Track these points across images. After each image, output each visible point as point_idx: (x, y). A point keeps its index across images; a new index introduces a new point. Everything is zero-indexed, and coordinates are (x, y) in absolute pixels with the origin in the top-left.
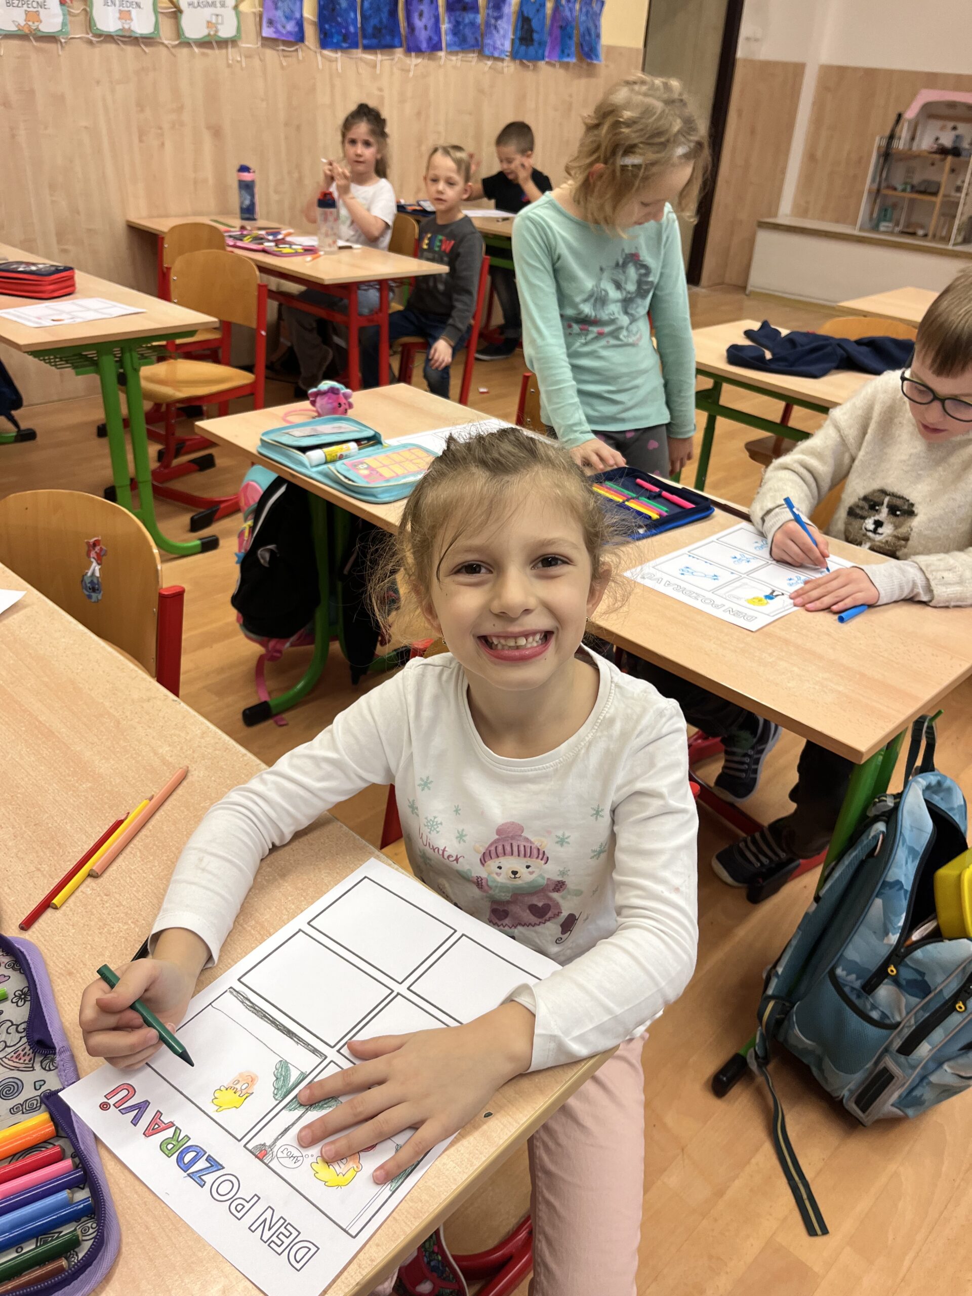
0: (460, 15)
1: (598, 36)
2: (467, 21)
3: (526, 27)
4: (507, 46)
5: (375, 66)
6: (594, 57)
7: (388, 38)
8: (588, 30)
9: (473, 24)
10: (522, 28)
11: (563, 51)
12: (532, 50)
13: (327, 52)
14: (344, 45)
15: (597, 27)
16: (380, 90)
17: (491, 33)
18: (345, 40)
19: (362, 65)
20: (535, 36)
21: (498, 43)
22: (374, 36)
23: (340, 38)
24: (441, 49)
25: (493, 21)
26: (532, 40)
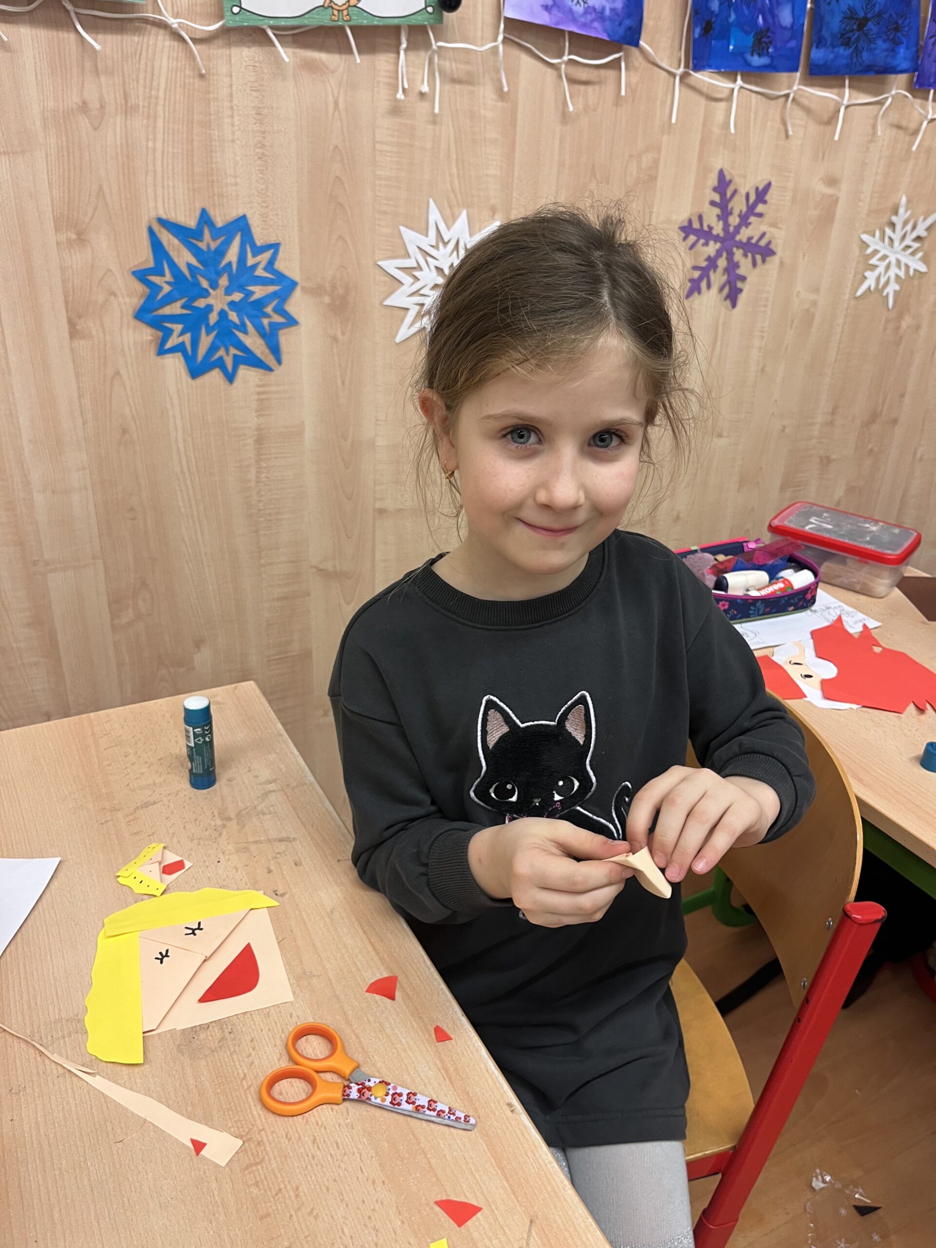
5: (831, 121)
7: (881, 45)
13: (705, 78)
14: (756, 60)
16: (832, 181)
18: (760, 47)
19: (796, 117)
22: (844, 39)
23: (750, 40)
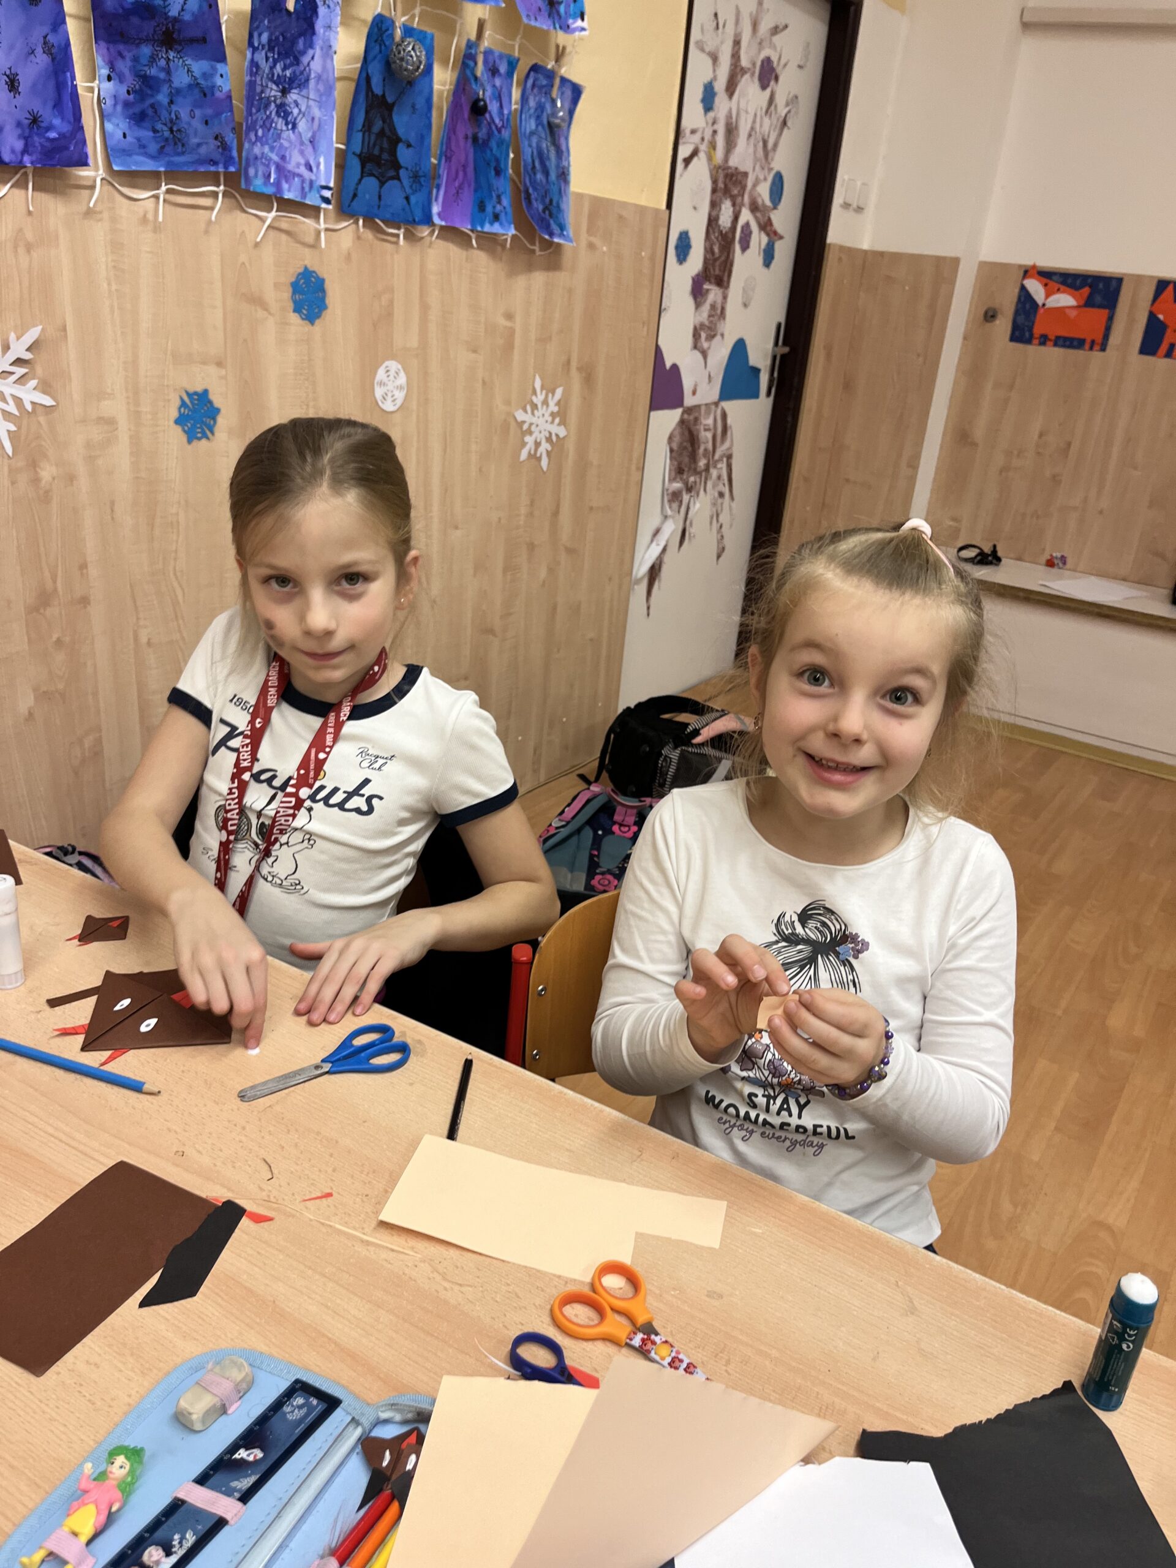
0: (153, 59)
1: (564, 175)
2: (181, 79)
3: (378, 125)
4: (326, 172)
6: (554, 227)
8: (542, 157)
9: (203, 92)
10: (367, 126)
11: (482, 207)
12: (394, 193)
15: (561, 153)
17: (267, 125)
20: (404, 155)
21: (295, 161)
24: (83, 162)
25: (273, 91)
26: (396, 166)
